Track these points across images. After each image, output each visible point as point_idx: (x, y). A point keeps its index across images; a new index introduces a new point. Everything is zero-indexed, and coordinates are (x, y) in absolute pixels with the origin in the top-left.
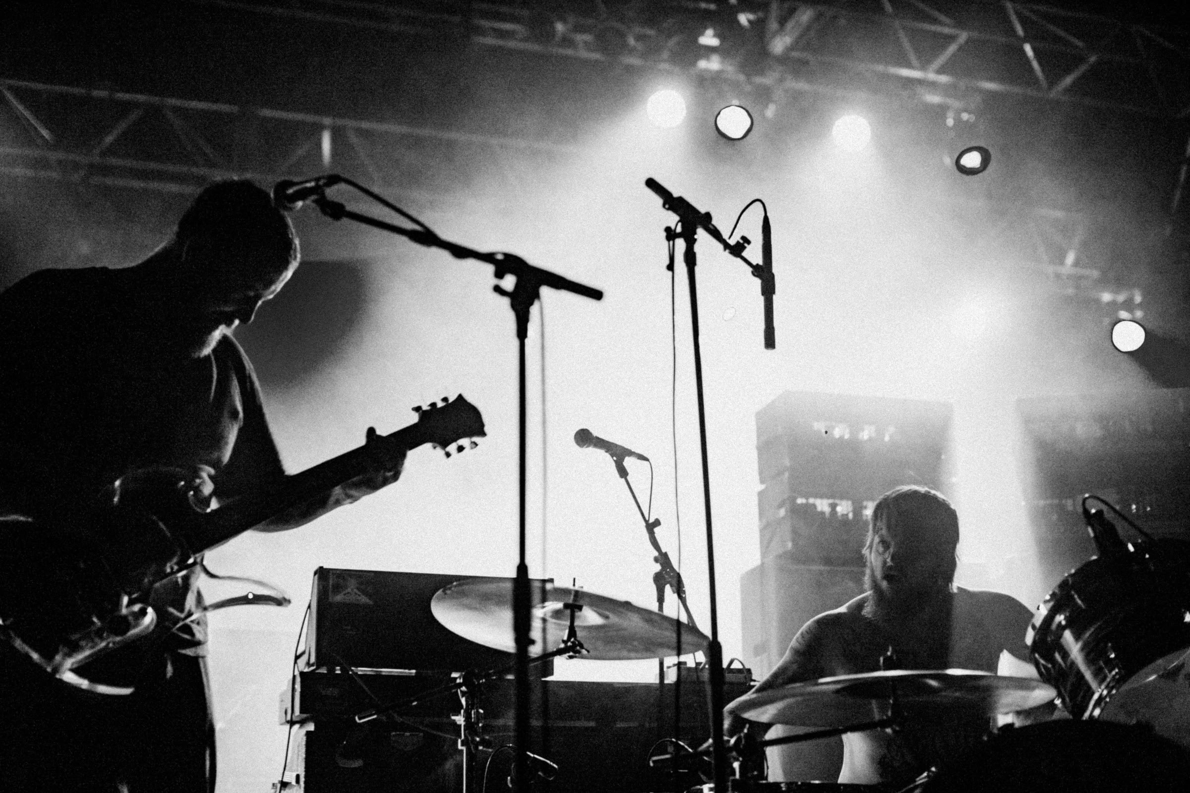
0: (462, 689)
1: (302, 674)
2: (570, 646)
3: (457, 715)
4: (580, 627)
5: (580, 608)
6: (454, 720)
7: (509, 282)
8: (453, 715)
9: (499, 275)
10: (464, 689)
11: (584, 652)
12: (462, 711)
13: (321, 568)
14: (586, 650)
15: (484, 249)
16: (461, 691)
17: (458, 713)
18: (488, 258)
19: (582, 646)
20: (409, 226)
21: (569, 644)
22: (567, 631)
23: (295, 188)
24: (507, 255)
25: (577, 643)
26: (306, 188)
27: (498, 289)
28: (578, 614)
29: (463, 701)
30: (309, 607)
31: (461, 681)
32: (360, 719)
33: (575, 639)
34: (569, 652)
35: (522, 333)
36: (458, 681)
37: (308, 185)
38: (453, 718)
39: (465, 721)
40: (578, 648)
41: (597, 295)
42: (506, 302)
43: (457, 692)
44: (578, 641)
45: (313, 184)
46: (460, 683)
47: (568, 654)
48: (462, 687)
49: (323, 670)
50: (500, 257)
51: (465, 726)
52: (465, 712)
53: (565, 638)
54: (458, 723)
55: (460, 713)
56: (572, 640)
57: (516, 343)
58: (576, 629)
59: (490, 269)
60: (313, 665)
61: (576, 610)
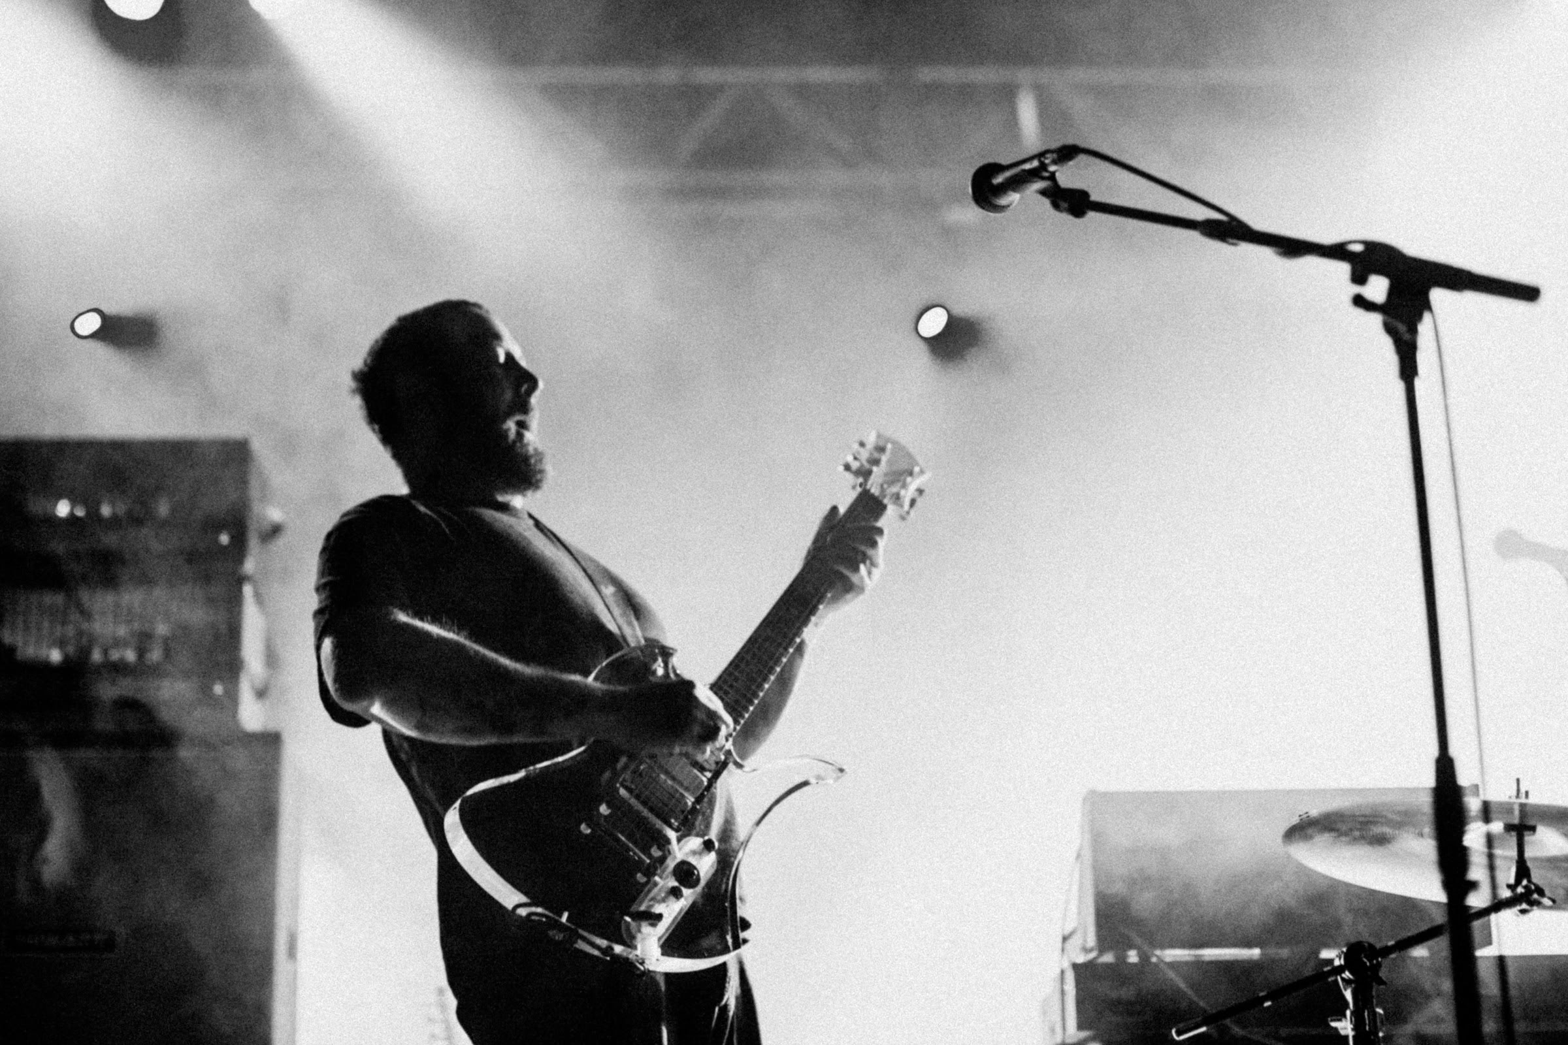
0: (1343, 975)
1: (1076, 967)
2: (1522, 894)
3: (1340, 1020)
4: (1535, 859)
5: (1533, 829)
6: (1336, 1029)
7: (1377, 288)
8: (1332, 1021)
9: (1359, 278)
10: (1347, 975)
11: (1546, 901)
12: (1348, 1013)
13: (1093, 792)
14: (1550, 898)
15: (1328, 238)
16: (1343, 979)
17: (1341, 1016)
18: (1337, 252)
19: (1541, 892)
20: (1200, 213)
21: (1520, 890)
22: (1514, 870)
23: (1008, 174)
24: (1368, 244)
25: (1533, 887)
26: (1024, 171)
27: (1360, 301)
28: (1528, 838)
29: (1348, 995)
30: (1078, 856)
31: (1342, 962)
32: (1179, 1033)
33: (1530, 881)
34: (1520, 905)
35: (1408, 371)
36: (1337, 963)
37: (1027, 166)
38: (1333, 1024)
39: (1353, 1029)
40: (1535, 896)
41: (1529, 293)
42: (1375, 320)
43: (1336, 980)
44: (1534, 884)
45: (1035, 163)
46: (1341, 966)
47: (1519, 908)
48: (1344, 972)
49: (1108, 958)
50: (1358, 248)
51: (1354, 1037)
52: (1352, 1013)
53: (1512, 881)
54: (1343, 1033)
55: (1345, 1016)
56: (1525, 882)
57: (1399, 387)
58: (1529, 864)
59: (1343, 269)
60: (1091, 950)
61: (1526, 833)
